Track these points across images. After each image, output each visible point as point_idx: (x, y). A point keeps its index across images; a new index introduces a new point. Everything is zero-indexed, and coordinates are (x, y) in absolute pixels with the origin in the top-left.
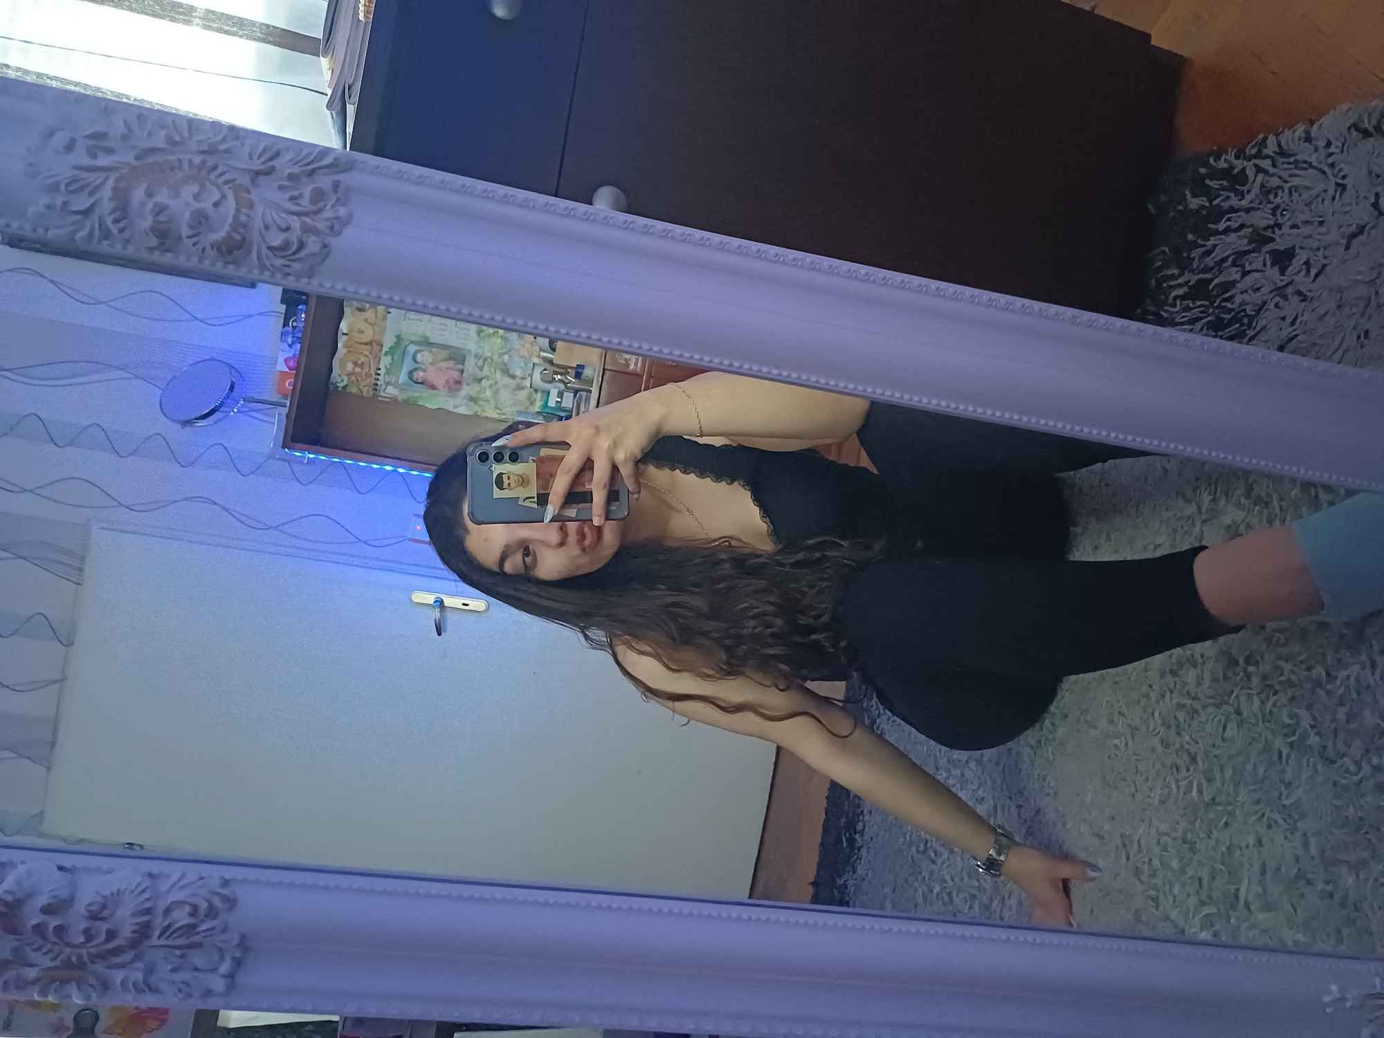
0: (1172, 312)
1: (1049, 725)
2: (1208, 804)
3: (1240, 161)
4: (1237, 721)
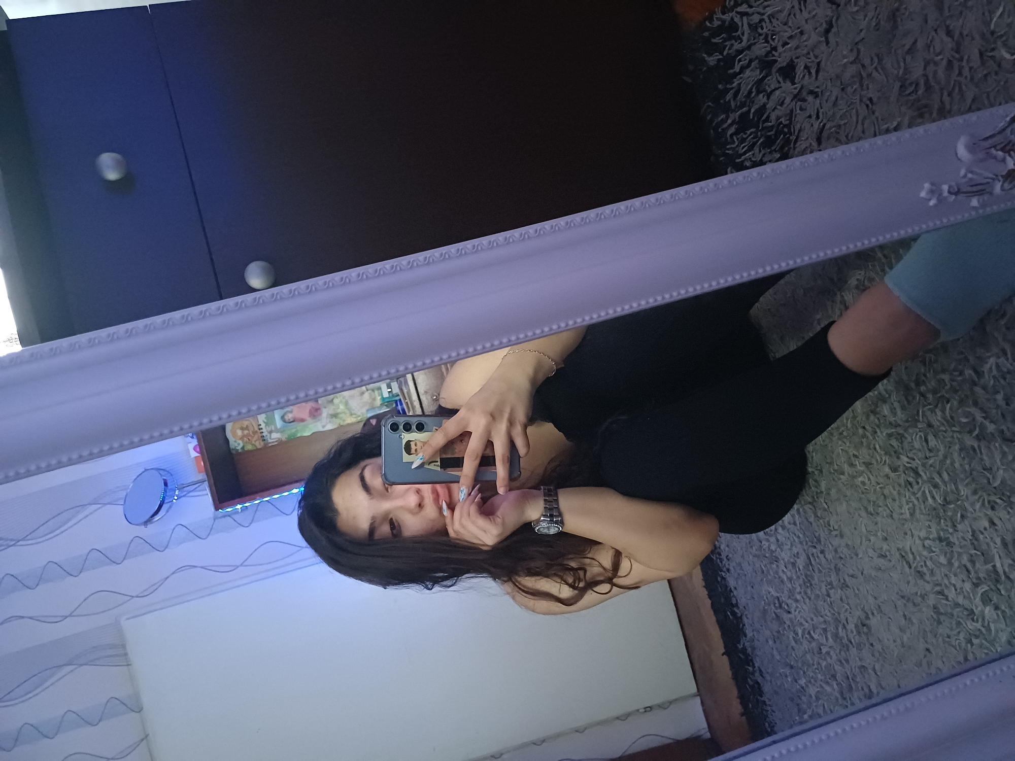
0: (733, 149)
1: (814, 483)
2: (944, 505)
3: (727, 15)
4: (932, 433)
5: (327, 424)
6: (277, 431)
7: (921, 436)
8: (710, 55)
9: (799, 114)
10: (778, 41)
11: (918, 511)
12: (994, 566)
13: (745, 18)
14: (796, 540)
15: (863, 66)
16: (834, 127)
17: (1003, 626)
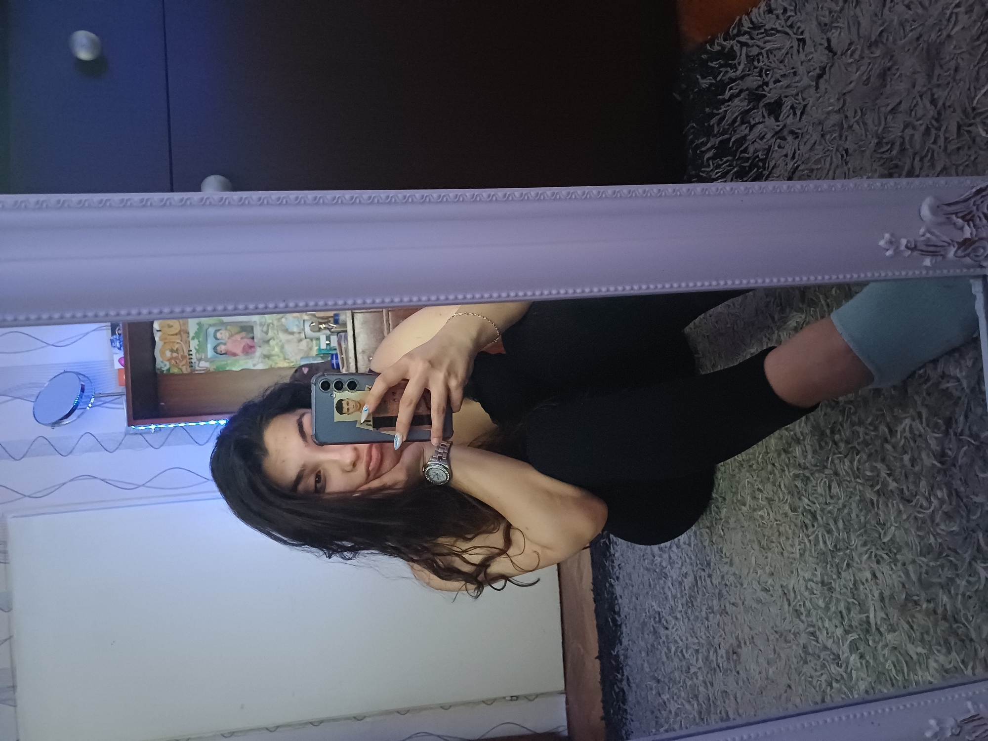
0: (708, 172)
1: (715, 509)
2: (833, 551)
3: (728, 42)
4: (837, 481)
5: (258, 363)
6: (206, 360)
7: (825, 482)
8: (704, 77)
9: (776, 151)
10: (772, 77)
11: (807, 553)
12: (868, 617)
13: (744, 49)
14: (688, 560)
15: (846, 117)
16: (807, 169)
17: (864, 676)
